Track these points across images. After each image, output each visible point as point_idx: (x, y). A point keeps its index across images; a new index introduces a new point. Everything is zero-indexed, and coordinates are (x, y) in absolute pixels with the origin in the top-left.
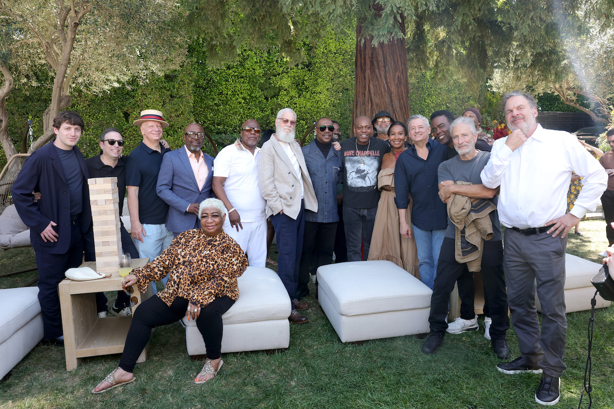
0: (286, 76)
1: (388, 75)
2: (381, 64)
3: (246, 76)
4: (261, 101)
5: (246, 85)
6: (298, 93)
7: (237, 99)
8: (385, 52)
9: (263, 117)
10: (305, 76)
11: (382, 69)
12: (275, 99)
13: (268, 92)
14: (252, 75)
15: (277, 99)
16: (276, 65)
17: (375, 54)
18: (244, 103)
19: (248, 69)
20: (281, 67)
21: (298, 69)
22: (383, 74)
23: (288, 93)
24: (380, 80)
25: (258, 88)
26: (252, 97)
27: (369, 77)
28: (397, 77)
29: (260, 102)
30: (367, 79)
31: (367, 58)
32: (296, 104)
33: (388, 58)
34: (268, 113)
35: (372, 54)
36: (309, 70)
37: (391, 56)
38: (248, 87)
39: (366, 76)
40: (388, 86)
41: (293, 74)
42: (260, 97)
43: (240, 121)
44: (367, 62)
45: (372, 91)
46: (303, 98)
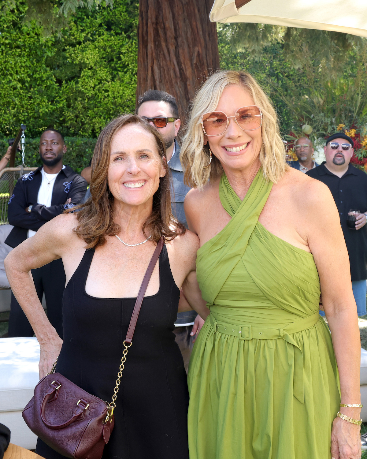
0: (91, 46)
1: (181, 51)
2: (171, 33)
3: (24, 45)
4: (50, 86)
5: (24, 60)
6: (111, 74)
7: (10, 81)
8: (176, 14)
9: (54, 111)
10: (122, 46)
11: (172, 41)
12: (73, 83)
13: (61, 71)
14: (34, 44)
15: (77, 83)
16: (74, 29)
17: (160, 18)
18: (21, 88)
19: (28, 34)
20: (83, 31)
21: (111, 35)
22: (172, 49)
23: (95, 73)
24: (168, 59)
25: (44, 66)
26: (36, 80)
27: (152, 54)
28: (196, 54)
29: (47, 87)
30: (149, 56)
31: (149, 24)
32: (107, 91)
33: (181, 23)
34: (61, 105)
35: (157, 18)
36: (129, 37)
37: (187, 21)
38: (28, 64)
39: (148, 53)
40: (181, 69)
41: (102, 44)
42: (48, 79)
43: (14, 116)
44: (149, 29)
45: (157, 77)
46: (118, 82)
